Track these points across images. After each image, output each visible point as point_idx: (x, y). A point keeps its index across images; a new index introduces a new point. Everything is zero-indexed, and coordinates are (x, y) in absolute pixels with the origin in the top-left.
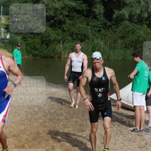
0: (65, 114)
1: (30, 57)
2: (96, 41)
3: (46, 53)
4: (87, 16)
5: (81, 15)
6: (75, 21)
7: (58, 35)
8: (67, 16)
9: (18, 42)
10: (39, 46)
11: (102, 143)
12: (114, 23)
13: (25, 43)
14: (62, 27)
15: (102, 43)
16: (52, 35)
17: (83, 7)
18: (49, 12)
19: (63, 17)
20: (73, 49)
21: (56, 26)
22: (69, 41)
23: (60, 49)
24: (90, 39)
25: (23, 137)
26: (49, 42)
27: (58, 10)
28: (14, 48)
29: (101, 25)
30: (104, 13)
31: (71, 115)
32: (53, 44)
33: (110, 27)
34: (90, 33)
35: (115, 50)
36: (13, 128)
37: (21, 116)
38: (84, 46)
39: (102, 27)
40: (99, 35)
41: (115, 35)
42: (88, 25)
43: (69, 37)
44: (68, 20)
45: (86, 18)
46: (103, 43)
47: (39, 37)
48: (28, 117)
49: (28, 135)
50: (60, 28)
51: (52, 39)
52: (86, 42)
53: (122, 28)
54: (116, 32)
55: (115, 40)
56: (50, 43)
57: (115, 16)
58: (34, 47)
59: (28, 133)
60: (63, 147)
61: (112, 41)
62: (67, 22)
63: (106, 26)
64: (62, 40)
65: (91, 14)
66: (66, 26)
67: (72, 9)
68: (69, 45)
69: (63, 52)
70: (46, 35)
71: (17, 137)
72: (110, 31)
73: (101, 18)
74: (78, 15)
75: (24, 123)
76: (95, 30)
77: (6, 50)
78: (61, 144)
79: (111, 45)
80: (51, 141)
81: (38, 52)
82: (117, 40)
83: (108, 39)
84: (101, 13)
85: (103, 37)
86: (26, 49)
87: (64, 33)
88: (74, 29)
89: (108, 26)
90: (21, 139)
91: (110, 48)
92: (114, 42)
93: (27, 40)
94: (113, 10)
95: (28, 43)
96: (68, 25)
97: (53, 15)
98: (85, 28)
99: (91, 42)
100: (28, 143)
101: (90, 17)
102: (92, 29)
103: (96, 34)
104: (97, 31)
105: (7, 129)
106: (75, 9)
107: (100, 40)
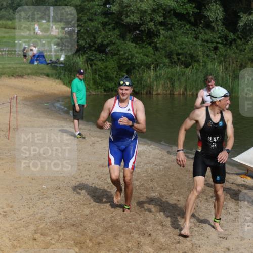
0: (159, 189)
1: (99, 93)
2: (210, 66)
4: (195, 24)
5: (184, 23)
6: (174, 32)
7: (147, 56)
8: (161, 24)
9: (79, 66)
10: (115, 73)
11: (221, 238)
12: (241, 35)
13: (92, 70)
14: (153, 42)
15: (220, 69)
16: (137, 55)
17: (188, 10)
18: (132, 17)
19: (155, 26)
20: (172, 79)
21: (143, 42)
22: (165, 65)
23: (150, 79)
24: (200, 62)
25: (88, 227)
26: (132, 68)
27: (147, 14)
28: (73, 77)
29: (218, 39)
30: (224, 19)
31: (168, 191)
32: (138, 71)
34: (200, 53)
36: (72, 212)
38: (190, 74)
39: (220, 41)
40: (215, 56)
41: (242, 56)
42: (197, 38)
43: (164, 58)
44: (163, 29)
45: (194, 28)
46: (222, 69)
47: (115, 58)
49: (97, 224)
50: (150, 44)
51: (136, 62)
52: (193, 68)
54: (244, 51)
55: (241, 65)
56: (134, 68)
57: (241, 24)
58: (107, 75)
59: (96, 219)
60: (155, 244)
61: (237, 66)
62: (161, 33)
63: (226, 40)
64: (153, 64)
65: (201, 19)
66: (160, 40)
67: (169, 12)
68: (166, 72)
69: (155, 83)
70: (127, 55)
71: (78, 227)
72: (233, 49)
73: (219, 28)
74: (180, 22)
75: (89, 204)
76: (208, 46)
77: (59, 80)
78: (153, 238)
79: (236, 73)
80: (136, 234)
81: (113, 84)
82: (246, 63)
83: (231, 62)
84: (218, 19)
85: (222, 59)
86: (93, 79)
87: (156, 52)
88: (174, 45)
89: (230, 40)
90: (85, 231)
91: (234, 78)
92: (240, 67)
93: (94, 64)
94: (239, 14)
95: (95, 69)
96: (164, 39)
97: (137, 22)
98: (192, 43)
99: (201, 67)
100: (96, 238)
101: (201, 26)
102: (204, 45)
103: (211, 53)
104: (212, 49)
105: (61, 213)
106: (175, 11)
107: (216, 64)
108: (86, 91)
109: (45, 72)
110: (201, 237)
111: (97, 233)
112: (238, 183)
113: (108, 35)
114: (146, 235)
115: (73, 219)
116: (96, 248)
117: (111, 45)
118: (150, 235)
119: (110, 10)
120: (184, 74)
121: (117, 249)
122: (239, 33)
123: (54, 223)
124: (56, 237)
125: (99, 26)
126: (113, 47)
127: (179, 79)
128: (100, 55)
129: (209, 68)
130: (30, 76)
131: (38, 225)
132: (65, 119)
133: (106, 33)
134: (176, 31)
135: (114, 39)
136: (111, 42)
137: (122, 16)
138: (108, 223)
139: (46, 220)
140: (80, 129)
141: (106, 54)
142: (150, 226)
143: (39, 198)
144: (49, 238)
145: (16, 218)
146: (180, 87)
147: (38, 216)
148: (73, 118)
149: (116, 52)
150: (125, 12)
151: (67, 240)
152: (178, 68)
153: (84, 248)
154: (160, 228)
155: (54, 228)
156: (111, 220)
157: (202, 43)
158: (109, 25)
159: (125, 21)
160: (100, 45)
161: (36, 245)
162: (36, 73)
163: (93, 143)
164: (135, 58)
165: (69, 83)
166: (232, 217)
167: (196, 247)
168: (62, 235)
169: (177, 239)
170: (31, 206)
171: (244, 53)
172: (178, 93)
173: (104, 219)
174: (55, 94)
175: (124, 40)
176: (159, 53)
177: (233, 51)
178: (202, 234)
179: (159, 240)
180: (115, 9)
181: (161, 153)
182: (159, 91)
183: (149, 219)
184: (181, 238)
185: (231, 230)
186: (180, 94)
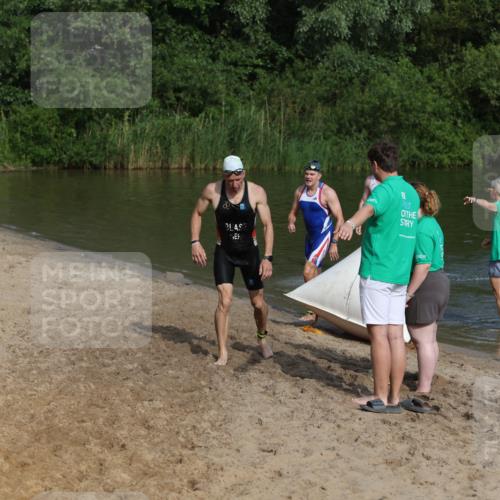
0: (139, 355)
1: (23, 168)
2: (241, 113)
3: (78, 154)
4: (212, 30)
5: (191, 28)
6: (170, 46)
10: (54, 128)
11: (264, 451)
12: (302, 50)
13: (8, 121)
15: (262, 118)
20: (165, 138)
22: (151, 112)
23: (123, 139)
24: (221, 104)
26: (86, 118)
29: (257, 58)
30: (268, 19)
31: (158, 358)
32: (99, 124)
34: (221, 86)
35: (306, 140)
38: (200, 128)
39: (261, 64)
40: (251, 93)
41: (305, 92)
42: (214, 58)
43: (151, 98)
45: (209, 37)
46: (266, 119)
48: (17, 365)
49: (19, 425)
51: (94, 108)
52: (207, 116)
53: (327, 69)
54: (308, 82)
55: (303, 109)
56: (90, 118)
57: (305, 29)
58: (37, 133)
60: (134, 465)
61: (295, 112)
63: (273, 60)
64: (128, 109)
65: (224, 21)
67: (160, 6)
68: (153, 124)
69: (132, 147)
72: (287, 78)
73: (258, 37)
74: (181, 26)
75: (4, 387)
76: (236, 74)
78: (129, 454)
79: (292, 125)
80: (96, 445)
81: (50, 150)
82: (312, 107)
83: (283, 104)
84: (257, 18)
85: (266, 98)
86: (10, 141)
88: (169, 71)
89: (281, 60)
91: (289, 135)
92: (300, 113)
93: (13, 110)
94: (299, 9)
95: (15, 122)
98: (205, 68)
99: (223, 115)
100: (18, 453)
101: (223, 32)
102: (228, 71)
103: (242, 88)
104: (244, 78)
106: (172, 5)
107: (253, 108)
110: (225, 450)
111: (19, 444)
112: (297, 343)
114: (116, 448)
116: (19, 473)
118: (123, 446)
120: (188, 129)
121: (58, 476)
122: (299, 47)
127: (178, 139)
128: (23, 93)
129: (240, 116)
134: (173, 44)
138: (40, 423)
142: (123, 429)
146: (181, 154)
150: (73, 9)
152: (178, 117)
154: (143, 432)
156: (46, 419)
157: (225, 68)
160: (23, 73)
163: (11, 267)
166: (285, 409)
167: (216, 469)
169: (177, 453)
171: (308, 85)
172: (177, 166)
173: (33, 416)
177: (286, 82)
178: (226, 444)
179: (140, 456)
180: (53, 4)
182: (141, 162)
183: (121, 415)
184: (185, 452)
185: (285, 435)
186: (180, 168)
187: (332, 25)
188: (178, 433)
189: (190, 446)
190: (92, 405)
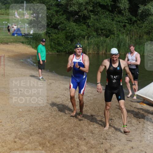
0: (90, 111)
1: (54, 53)
2: (121, 37)
3: (71, 49)
4: (112, 11)
5: (105, 10)
6: (99, 16)
7: (83, 31)
8: (91, 11)
9: (42, 37)
10: (64, 41)
11: (128, 141)
13: (50, 39)
14: (86, 23)
15: (127, 39)
16: (77, 30)
17: (108, 2)
18: (73, 7)
19: (88, 12)
20: (98, 44)
21: (80, 22)
22: (94, 36)
23: (85, 44)
24: (115, 34)
25: (48, 134)
26: (74, 38)
27: (82, 5)
28: (38, 43)
29: (126, 20)
30: (129, 8)
31: (96, 112)
32: (78, 40)
33: (135, 22)
34: (115, 29)
35: (141, 46)
36: (37, 125)
37: (45, 113)
38: (109, 41)
39: (127, 22)
40: (124, 31)
41: (140, 31)
42: (113, 20)
43: (93, 32)
44: (93, 15)
45: (111, 14)
46: (129, 39)
47: (63, 32)
48: (52, 114)
49: (53, 132)
50: (84, 23)
51: (76, 35)
52: (111, 38)
53: (147, 23)
54: (142, 28)
55: (140, 36)
57: (140, 11)
58: (58, 43)
60: (88, 145)
62: (91, 17)
63: (131, 21)
64: (86, 35)
65: (116, 9)
66: (91, 21)
67: (96, 4)
68: (94, 40)
69: (88, 47)
70: (71, 30)
71: (41, 134)
72: (135, 26)
73: (126, 14)
74: (102, 10)
75: (48, 120)
76: (120, 25)
77: (30, 46)
78: (87, 141)
79: (137, 41)
80: (76, 138)
81: (62, 48)
82: (143, 35)
83: (134, 34)
84: (126, 8)
85: (129, 32)
86: (50, 45)
87: (88, 28)
88: (99, 24)
89: (133, 21)
90: (46, 137)
91: (136, 44)
92: (139, 37)
93: (51, 35)
94: (138, 5)
95: (52, 39)
96: (93, 20)
97: (77, 10)
98: (110, 23)
99: (116, 37)
100: (53, 141)
101: (115, 12)
103: (121, 29)
105: (31, 126)
106: (100, 4)
107: (125, 35)
108: (46, 52)
109: (21, 41)
110: (116, 140)
111: (53, 138)
112: (138, 108)
113: (59, 18)
114: (83, 139)
115: (38, 130)
116: (52, 147)
117: (61, 24)
118: (85, 139)
119: (60, 3)
120: (105, 42)
121: (65, 148)
122: (139, 17)
123: (27, 132)
124: (28, 140)
125: (54, 13)
126: (62, 25)
127: (102, 45)
128: (54, 30)
129: (121, 38)
130: (12, 43)
131: (17, 133)
132: (33, 69)
133: (58, 17)
134: (100, 15)
135: (63, 20)
136: (61, 22)
137: (68, 6)
138: (60, 132)
139: (22, 130)
140: (42, 75)
141: (58, 29)
142: (85, 134)
143: (18, 117)
144: (24, 141)
145: (4, 129)
146: (103, 50)
147: (17, 128)
148: (38, 69)
149: (64, 28)
150: (69, 4)
151: (35, 142)
152: (102, 38)
153: (45, 147)
154: (91, 135)
155: (27, 135)
156: (61, 130)
157: (116, 23)
158: (60, 12)
159: (70, 10)
160: (54, 24)
161: (16, 145)
162: (16, 41)
163: (50, 84)
164: (75, 32)
165: (36, 47)
166: (134, 128)
167: (113, 146)
168: (31, 139)
169: (101, 141)
170: (13, 121)
171: (142, 29)
172: (101, 53)
173: (57, 129)
174: (27, 54)
175: (69, 21)
176: (90, 29)
177: (135, 28)
178: (116, 138)
179: (90, 142)
180: (63, 3)
181: (91, 89)
182: (91, 52)
183: (84, 129)
184: (104, 141)
185: (134, 136)
186: (103, 54)
187: (149, 10)
188: (101, 135)
189: (105, 139)
190: (75, 126)
